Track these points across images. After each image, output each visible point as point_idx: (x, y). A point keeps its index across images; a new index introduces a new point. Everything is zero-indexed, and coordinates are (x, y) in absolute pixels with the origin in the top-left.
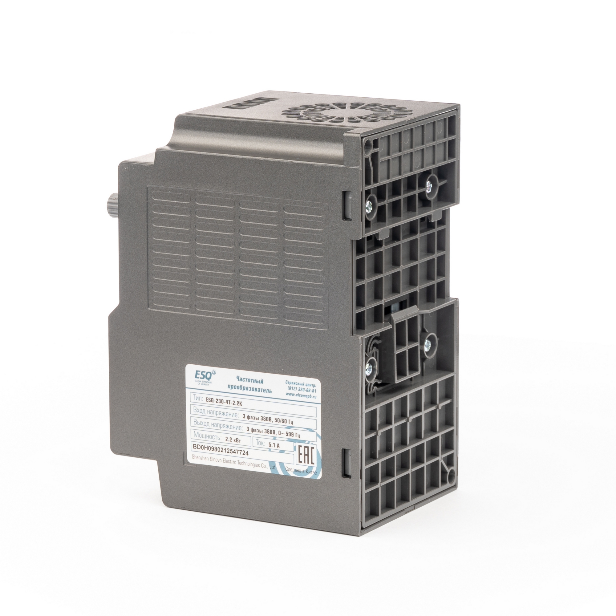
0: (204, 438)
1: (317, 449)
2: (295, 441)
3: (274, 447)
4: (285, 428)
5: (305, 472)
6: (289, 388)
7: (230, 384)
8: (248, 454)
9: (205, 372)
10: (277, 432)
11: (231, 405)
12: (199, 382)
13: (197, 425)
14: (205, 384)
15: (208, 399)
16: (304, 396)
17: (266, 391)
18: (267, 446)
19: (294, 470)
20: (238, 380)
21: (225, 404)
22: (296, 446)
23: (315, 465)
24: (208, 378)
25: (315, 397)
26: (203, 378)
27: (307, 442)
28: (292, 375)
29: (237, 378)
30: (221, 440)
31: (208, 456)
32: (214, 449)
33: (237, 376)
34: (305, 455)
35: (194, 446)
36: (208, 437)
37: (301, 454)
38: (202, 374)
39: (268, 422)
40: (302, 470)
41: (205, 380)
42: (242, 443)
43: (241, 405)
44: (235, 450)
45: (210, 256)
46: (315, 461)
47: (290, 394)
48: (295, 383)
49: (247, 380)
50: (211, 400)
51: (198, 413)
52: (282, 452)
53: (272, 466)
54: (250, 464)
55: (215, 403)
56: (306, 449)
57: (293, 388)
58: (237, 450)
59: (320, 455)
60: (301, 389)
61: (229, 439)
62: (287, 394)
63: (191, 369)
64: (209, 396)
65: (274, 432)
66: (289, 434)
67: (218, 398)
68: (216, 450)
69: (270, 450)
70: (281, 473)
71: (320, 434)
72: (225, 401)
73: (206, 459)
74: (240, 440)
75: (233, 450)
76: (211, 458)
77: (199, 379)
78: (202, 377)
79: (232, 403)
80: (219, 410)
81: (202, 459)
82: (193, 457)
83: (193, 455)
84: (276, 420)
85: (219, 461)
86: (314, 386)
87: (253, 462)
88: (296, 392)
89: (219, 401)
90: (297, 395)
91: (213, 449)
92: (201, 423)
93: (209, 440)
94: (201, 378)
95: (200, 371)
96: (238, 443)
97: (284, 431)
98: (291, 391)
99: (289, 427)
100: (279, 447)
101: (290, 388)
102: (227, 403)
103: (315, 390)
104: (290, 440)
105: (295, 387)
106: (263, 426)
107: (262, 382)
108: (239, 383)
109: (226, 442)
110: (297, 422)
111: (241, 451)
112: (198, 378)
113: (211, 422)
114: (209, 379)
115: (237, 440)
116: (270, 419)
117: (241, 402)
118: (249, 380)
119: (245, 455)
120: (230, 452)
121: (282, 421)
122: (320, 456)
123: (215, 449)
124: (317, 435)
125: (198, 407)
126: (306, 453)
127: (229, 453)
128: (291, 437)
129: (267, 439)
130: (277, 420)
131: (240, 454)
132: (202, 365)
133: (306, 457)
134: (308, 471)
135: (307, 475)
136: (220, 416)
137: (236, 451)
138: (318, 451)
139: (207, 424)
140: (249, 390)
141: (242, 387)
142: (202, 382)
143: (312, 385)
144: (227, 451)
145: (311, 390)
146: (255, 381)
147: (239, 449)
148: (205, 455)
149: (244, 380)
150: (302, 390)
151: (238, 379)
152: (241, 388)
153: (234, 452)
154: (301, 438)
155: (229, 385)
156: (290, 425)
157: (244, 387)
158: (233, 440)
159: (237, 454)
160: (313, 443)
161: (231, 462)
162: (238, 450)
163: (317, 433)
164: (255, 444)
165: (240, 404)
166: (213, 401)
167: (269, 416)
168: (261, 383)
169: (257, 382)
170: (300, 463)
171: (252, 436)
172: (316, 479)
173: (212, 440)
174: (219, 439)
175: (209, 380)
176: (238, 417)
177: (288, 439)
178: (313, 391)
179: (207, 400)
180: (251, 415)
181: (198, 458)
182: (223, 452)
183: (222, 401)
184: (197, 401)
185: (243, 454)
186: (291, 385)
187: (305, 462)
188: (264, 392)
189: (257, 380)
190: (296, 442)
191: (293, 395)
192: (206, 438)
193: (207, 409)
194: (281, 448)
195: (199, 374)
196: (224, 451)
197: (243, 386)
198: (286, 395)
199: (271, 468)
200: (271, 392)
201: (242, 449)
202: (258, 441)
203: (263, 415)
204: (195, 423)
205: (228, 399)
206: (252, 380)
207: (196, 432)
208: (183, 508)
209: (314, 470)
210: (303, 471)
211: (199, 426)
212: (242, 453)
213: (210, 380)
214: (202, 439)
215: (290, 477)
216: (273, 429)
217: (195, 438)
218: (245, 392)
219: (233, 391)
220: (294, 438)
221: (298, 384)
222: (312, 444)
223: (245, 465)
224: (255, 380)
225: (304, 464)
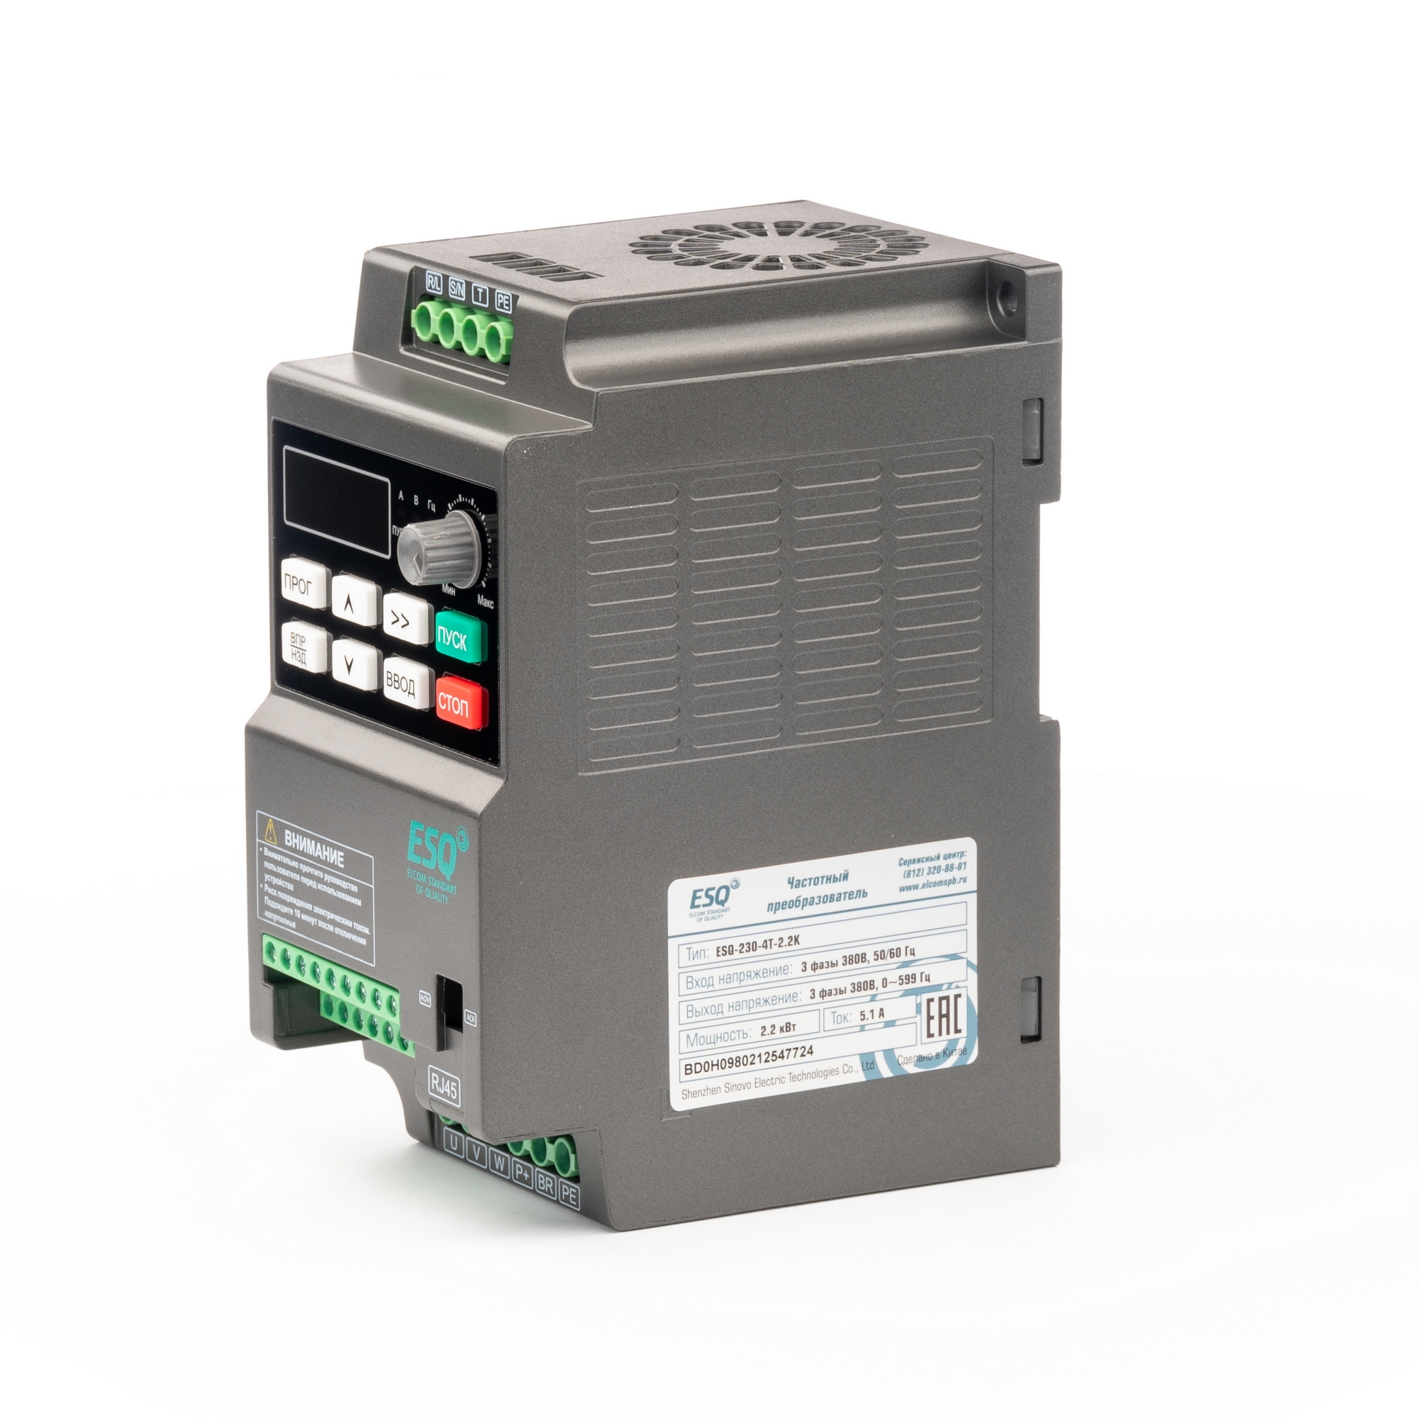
0: (711, 1043)
1: (968, 997)
2: (916, 992)
3: (873, 1018)
4: (897, 968)
5: (941, 1055)
6: (906, 874)
7: (771, 902)
8: (812, 1053)
9: (713, 889)
10: (878, 984)
11: (775, 949)
12: (700, 917)
13: (694, 1019)
14: (713, 918)
15: (720, 949)
16: (940, 883)
17: (855, 896)
18: (856, 1020)
19: (916, 1058)
20: (792, 888)
21: (760, 951)
22: (920, 1003)
23: (964, 1033)
24: (722, 901)
25: (964, 880)
26: (710, 904)
27: (945, 987)
28: (912, 844)
29: (789, 882)
30: (751, 1038)
31: (720, 1083)
32: (735, 1062)
33: (789, 879)
34: (941, 1016)
35: (686, 1069)
36: (719, 1040)
37: (933, 1018)
38: (707, 896)
39: (861, 965)
40: (934, 1054)
41: (715, 906)
42: (798, 1030)
43: (798, 943)
44: (782, 1052)
45: (722, 615)
46: (962, 1024)
47: (909, 888)
48: (919, 860)
49: (812, 881)
50: (727, 950)
51: (698, 990)
53: (868, 1062)
54: (817, 1074)
55: (736, 954)
56: (944, 1002)
57: (916, 872)
58: (787, 1050)
59: (974, 1008)
60: (932, 870)
61: (769, 1030)
62: (902, 889)
63: (680, 891)
64: (721, 944)
65: (871, 985)
66: (906, 979)
67: (744, 940)
68: (738, 1064)
69: (862, 1028)
70: (886, 1072)
71: (975, 961)
72: (760, 943)
73: (714, 1091)
74: (794, 1025)
75: (778, 1054)
76: (727, 1085)
77: (701, 909)
78: (708, 901)
79: (775, 944)
80: (745, 968)
81: (706, 1094)
82: (685, 1096)
83: (685, 1092)
84: (876, 957)
85: (745, 1086)
86: (962, 854)
87: (823, 1066)
88: (919, 881)
89: (746, 947)
90: (924, 886)
91: (732, 1063)
92: (704, 1011)
93: (724, 1044)
94: (704, 906)
95: (701, 890)
96: (792, 1033)
97: (893, 976)
98: (912, 881)
99: (905, 965)
100: (883, 1016)
101: (910, 874)
102: (766, 947)
103: (965, 863)
104: (907, 993)
105: (919, 870)
106: (843, 978)
107: (846, 877)
108: (792, 894)
109: (764, 1038)
110: (923, 948)
111: (797, 1049)
112: (698, 906)
113: (726, 1001)
114: (722, 903)
115: (788, 1027)
116: (863, 958)
117: (798, 936)
118: (816, 881)
119: (805, 1055)
120: (770, 1059)
121: (891, 953)
122: (974, 1010)
123: (737, 1061)
124: (969, 964)
125: (697, 976)
126: (944, 1012)
127: (769, 1061)
128: (911, 986)
129: (854, 1005)
130: (880, 955)
131: (795, 1057)
132: (707, 874)
133: (944, 1020)
134: (947, 1053)
135: (945, 1061)
136: (749, 982)
137: (786, 1053)
138: (970, 1000)
139: (718, 1010)
140: (817, 904)
141: (800, 901)
142: (706, 915)
143: (958, 853)
144: (764, 1058)
145: (956, 865)
146: (830, 879)
147: (791, 1046)
148: (712, 1084)
149: (805, 882)
150: (935, 872)
151: (790, 885)
152: (797, 905)
153: (780, 1057)
154: (933, 982)
155: (769, 905)
156: (910, 958)
157: (804, 899)
158: (777, 1030)
159: (788, 1058)
160: (960, 984)
161: (774, 1081)
162: (790, 1050)
163: (967, 961)
164: (829, 1025)
165: (796, 940)
166: (732, 951)
167: (860, 951)
168: (844, 880)
169: (835, 880)
170: (931, 1039)
171: (821, 1007)
172: (965, 1066)
173: (730, 1043)
174: (745, 1035)
175: (723, 905)
176: (789, 973)
177: (902, 992)
178: (959, 868)
179: (720, 954)
180: (819, 959)
181: (695, 1094)
182: (754, 1063)
183: (753, 946)
184: (696, 962)
185: (802, 1055)
186: (912, 867)
187: (940, 1034)
188: (849, 899)
189: (834, 875)
190: (921, 994)
191: (916, 887)
192: (714, 1043)
193: (716, 974)
194: (888, 1017)
195: (700, 897)
196: (757, 1060)
197: (801, 899)
198: (900, 891)
199: (865, 1068)
200: (865, 894)
201: (799, 1045)
202: (836, 1014)
203: (848, 953)
204: (690, 1014)
205: (767, 937)
206: (823, 877)
207: (692, 1034)
208: (660, 1223)
209: (961, 1045)
210: (938, 1055)
211: (700, 1018)
212: (800, 1052)
213: (727, 905)
214: (706, 1046)
215: (908, 1077)
216: (868, 978)
217: (690, 1049)
218: (809, 910)
219: (781, 914)
220: (918, 984)
221: (927, 859)
222: (957, 987)
223: (806, 1078)
224: (831, 876)
225: (941, 1038)
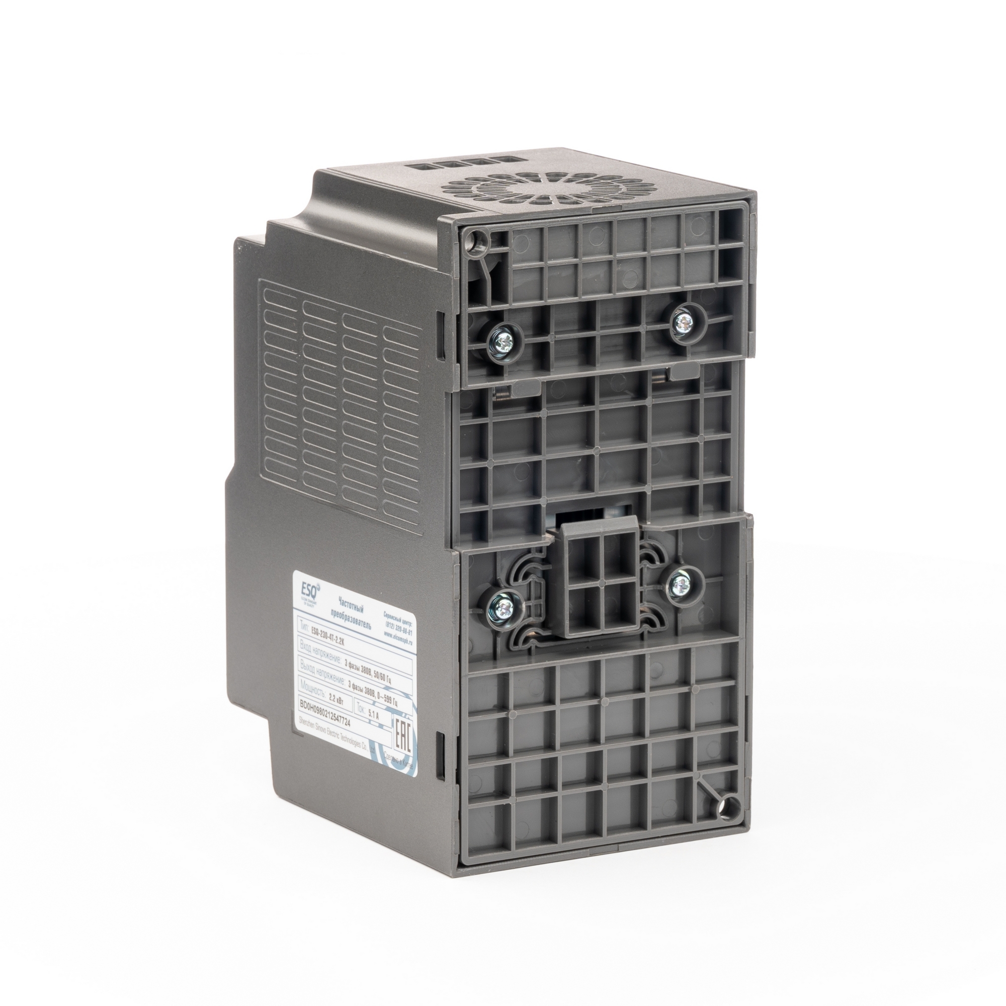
0: (311, 691)
1: (413, 727)
2: (392, 711)
3: (374, 717)
4: (383, 688)
5: (402, 763)
8: (349, 725)
9: (310, 585)
10: (376, 694)
11: (334, 642)
12: (306, 601)
15: (313, 629)
16: (401, 639)
17: (366, 626)
18: (367, 714)
19: (392, 758)
20: (340, 604)
21: (328, 640)
22: (394, 720)
23: (412, 753)
24: (313, 595)
25: (411, 644)
27: (403, 715)
28: (389, 603)
29: (339, 600)
30: (324, 698)
31: (314, 721)
33: (339, 597)
34: (402, 735)
35: (301, 703)
36: (314, 691)
37: (398, 734)
38: (308, 588)
39: (368, 676)
40: (399, 760)
41: (310, 597)
42: (345, 706)
43: (343, 645)
44: (338, 717)
46: (411, 748)
48: (392, 617)
49: (349, 605)
50: (316, 631)
51: (305, 651)
52: (381, 726)
53: (372, 748)
54: (352, 742)
55: (319, 636)
56: (403, 726)
59: (415, 737)
60: (398, 628)
61: (332, 698)
62: (386, 634)
63: (297, 579)
64: (314, 625)
65: (373, 693)
66: (387, 698)
67: (323, 629)
68: (321, 713)
69: (370, 722)
70: (380, 761)
71: (416, 704)
72: (328, 635)
73: (312, 725)
74: (343, 701)
75: (336, 716)
76: (317, 725)
78: (308, 592)
79: (334, 640)
80: (323, 648)
81: (308, 725)
82: (300, 721)
83: (300, 718)
85: (324, 731)
86: (411, 625)
87: (354, 738)
88: (393, 632)
89: (323, 634)
90: (394, 636)
91: (319, 711)
92: (307, 667)
93: (315, 695)
94: (307, 595)
95: (306, 583)
96: (341, 706)
97: (382, 693)
98: (389, 630)
99: (387, 688)
100: (378, 719)
101: (388, 625)
102: (331, 639)
103: (412, 631)
104: (388, 709)
105: (392, 624)
106: (363, 681)
107: (362, 610)
108: (341, 609)
109: (330, 701)
110: (395, 681)
111: (344, 718)
112: (305, 594)
113: (316, 666)
114: (314, 597)
115: (340, 701)
116: (369, 672)
117: (343, 639)
121: (381, 676)
122: (416, 740)
124: (413, 705)
125: (305, 641)
127: (332, 719)
128: (389, 705)
129: (367, 704)
130: (376, 675)
131: (343, 723)
132: (308, 573)
133: (403, 738)
134: (405, 763)
135: (404, 768)
136: (324, 659)
137: (339, 719)
138: (414, 731)
139: (313, 670)
140: (350, 621)
142: (308, 602)
143: (409, 622)
144: (331, 715)
145: (408, 630)
146: (356, 608)
147: (342, 715)
148: (312, 720)
149: (346, 604)
150: (399, 630)
151: (340, 602)
152: (343, 617)
153: (337, 719)
154: (399, 708)
155: (332, 610)
156: (389, 684)
158: (336, 700)
159: (340, 722)
160: (410, 717)
161: (335, 734)
162: (341, 717)
163: (413, 702)
164: (356, 710)
165: (342, 642)
166: (318, 633)
167: (369, 666)
168: (361, 612)
169: (358, 610)
170: (398, 749)
171: (354, 695)
172: (412, 777)
173: (317, 696)
174: (324, 695)
175: (314, 599)
176: (340, 663)
177: (386, 707)
178: (409, 633)
179: (313, 632)
180: (352, 661)
181: (304, 722)
182: (327, 717)
183: (325, 635)
184: (304, 631)
185: (346, 724)
186: (389, 620)
187: (402, 747)
188: (364, 626)
189: (358, 606)
190: (394, 713)
191: (390, 635)
193: (313, 645)
194: (380, 720)
195: (305, 588)
196: (328, 715)
197: (344, 614)
199: (371, 750)
200: (370, 628)
201: (345, 716)
202: (359, 705)
203: (364, 664)
204: (302, 666)
205: (332, 632)
206: (353, 605)
207: (302, 680)
209: (410, 761)
211: (305, 671)
212: (345, 721)
214: (308, 692)
215: (387, 768)
216: (372, 688)
217: (302, 690)
218: (348, 624)
219: (338, 620)
220: (392, 705)
221: (395, 619)
222: (408, 718)
223: (348, 742)
224: (356, 606)
225: (402, 750)
